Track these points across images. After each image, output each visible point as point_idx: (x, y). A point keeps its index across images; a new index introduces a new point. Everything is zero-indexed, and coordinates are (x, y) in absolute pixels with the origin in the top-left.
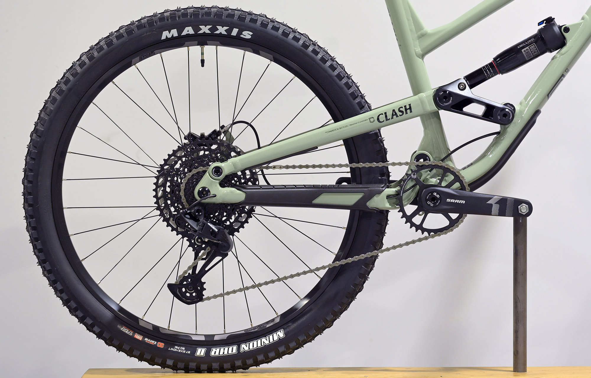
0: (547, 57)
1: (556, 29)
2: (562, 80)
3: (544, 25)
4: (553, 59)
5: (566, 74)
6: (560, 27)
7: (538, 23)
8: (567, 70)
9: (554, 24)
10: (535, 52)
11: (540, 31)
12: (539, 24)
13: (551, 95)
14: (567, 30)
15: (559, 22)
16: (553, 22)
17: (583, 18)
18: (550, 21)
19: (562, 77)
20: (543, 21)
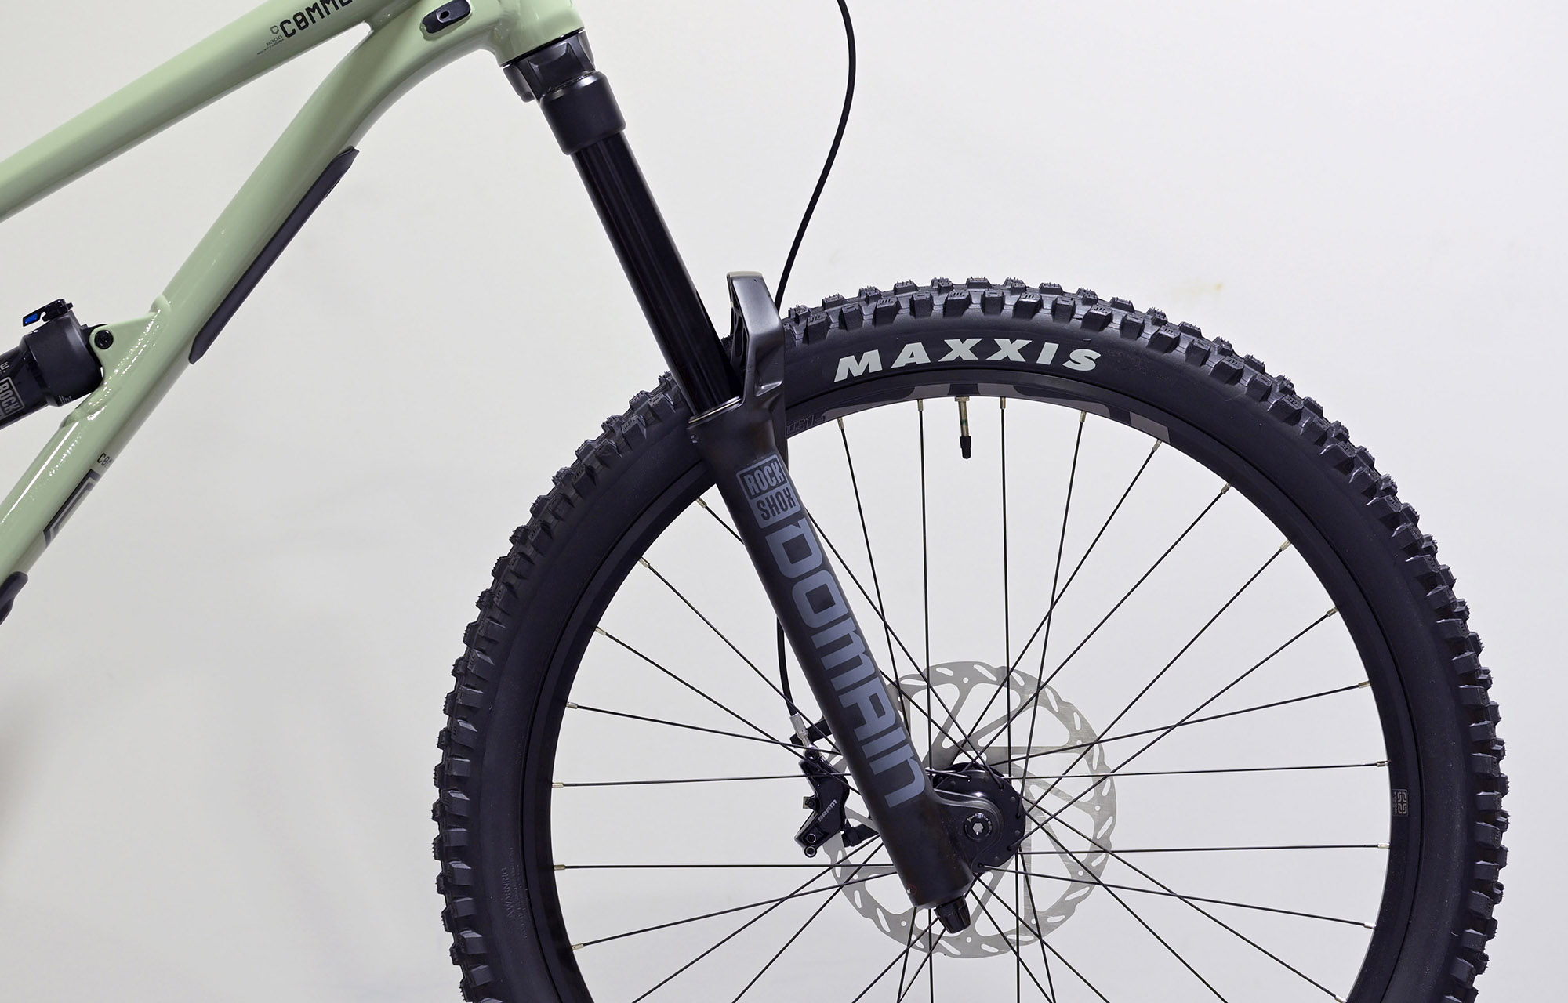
0: (50, 416)
1: (75, 337)
2: (90, 487)
3: (41, 323)
4: (65, 424)
5: (103, 471)
6: (86, 331)
7: (24, 319)
8: (104, 458)
9: (69, 322)
10: (10, 403)
11: (29, 340)
12: (28, 320)
13: (56, 530)
14: (105, 339)
15: (85, 315)
16: (67, 316)
17: (154, 308)
18: (58, 312)
19: (90, 480)
20: (39, 312)
